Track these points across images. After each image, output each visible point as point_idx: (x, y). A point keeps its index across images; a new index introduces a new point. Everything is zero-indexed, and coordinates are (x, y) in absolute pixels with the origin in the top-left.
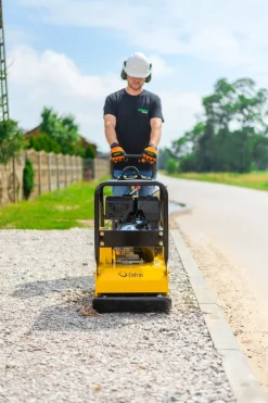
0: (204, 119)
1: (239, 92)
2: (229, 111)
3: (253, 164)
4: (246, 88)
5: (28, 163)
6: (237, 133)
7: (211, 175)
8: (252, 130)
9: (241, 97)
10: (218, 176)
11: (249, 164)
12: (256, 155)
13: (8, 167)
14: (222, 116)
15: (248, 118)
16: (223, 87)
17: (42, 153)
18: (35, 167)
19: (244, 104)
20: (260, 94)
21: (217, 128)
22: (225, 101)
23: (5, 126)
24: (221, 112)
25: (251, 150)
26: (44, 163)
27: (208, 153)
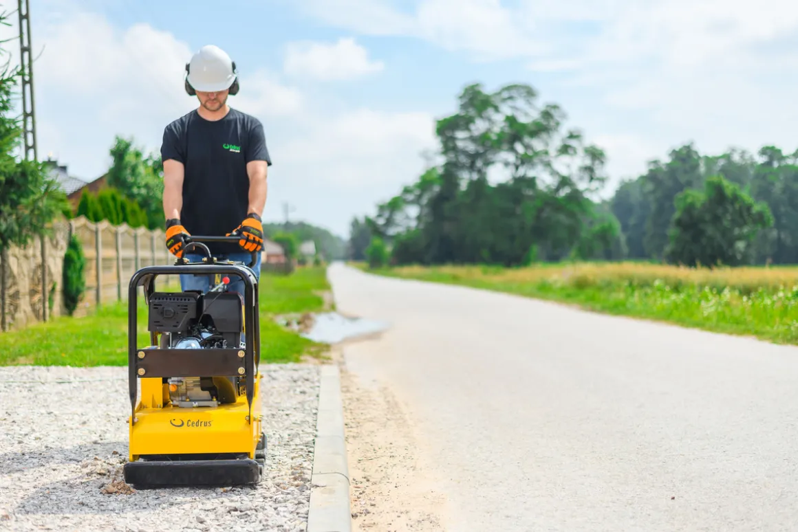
0: (441, 161)
1: (506, 110)
2: (488, 146)
3: (535, 249)
4: (520, 103)
5: (73, 245)
6: (502, 188)
7: (448, 270)
8: (531, 182)
9: (511, 120)
10: (461, 271)
11: (526, 249)
12: (541, 231)
13: (30, 252)
14: (474, 157)
15: (525, 160)
16: (476, 101)
17: (104, 225)
18: (88, 252)
19: (515, 133)
20: (547, 115)
21: (465, 179)
22: (479, 126)
23: (24, 174)
24: (471, 147)
25: (529, 220)
26: (106, 245)
27: (448, 228)
